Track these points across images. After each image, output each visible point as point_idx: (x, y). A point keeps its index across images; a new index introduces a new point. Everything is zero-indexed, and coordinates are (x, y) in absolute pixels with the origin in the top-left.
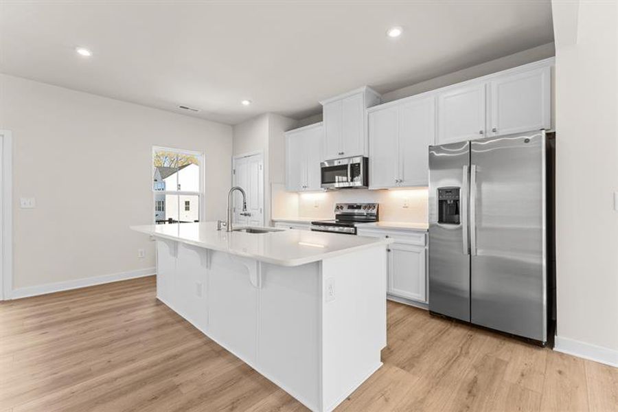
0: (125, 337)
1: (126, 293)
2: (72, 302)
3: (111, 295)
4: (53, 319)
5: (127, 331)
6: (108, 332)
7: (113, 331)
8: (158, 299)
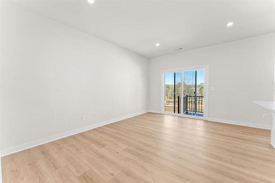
0: (243, 154)
1: (251, 133)
2: (226, 129)
3: (243, 132)
4: (217, 132)
5: (245, 152)
6: (236, 147)
7: (238, 148)
8: (271, 145)
